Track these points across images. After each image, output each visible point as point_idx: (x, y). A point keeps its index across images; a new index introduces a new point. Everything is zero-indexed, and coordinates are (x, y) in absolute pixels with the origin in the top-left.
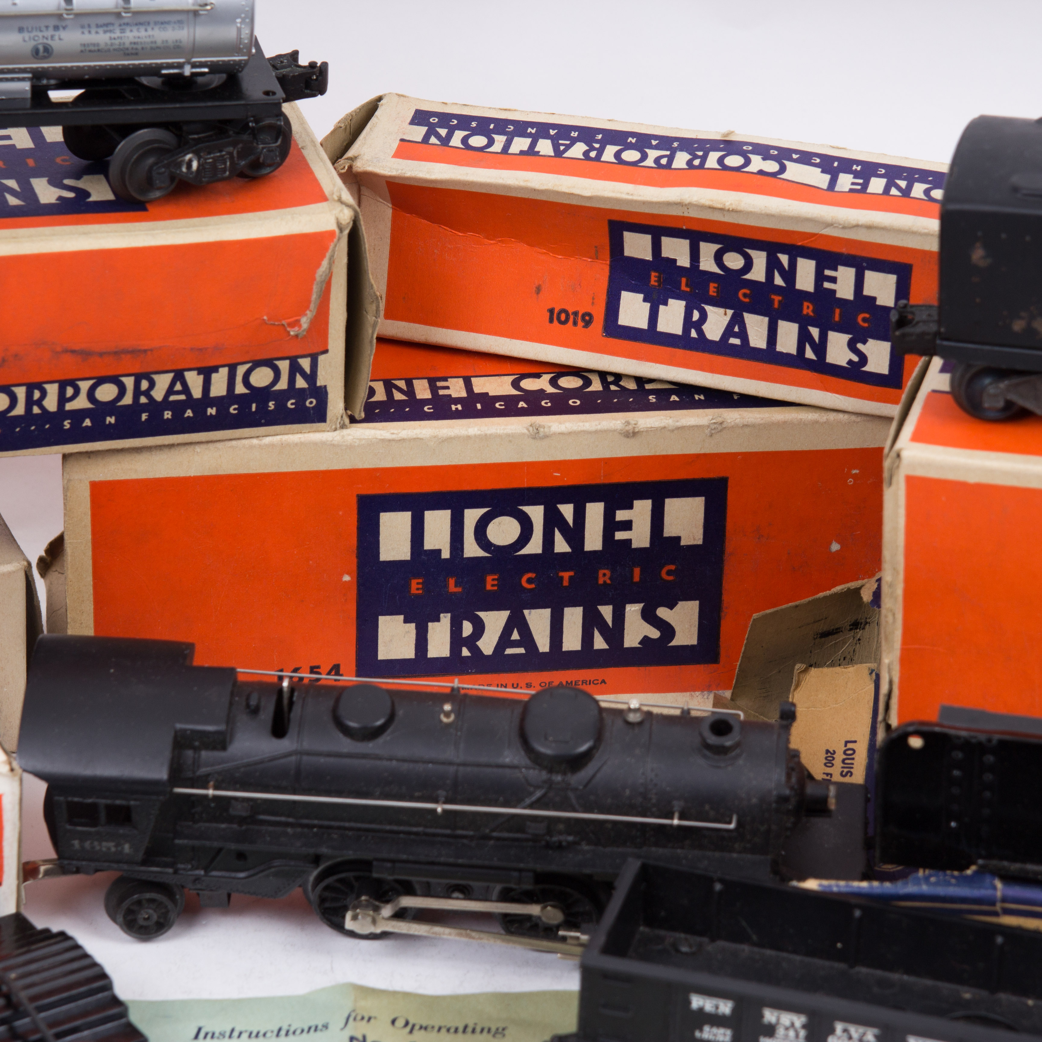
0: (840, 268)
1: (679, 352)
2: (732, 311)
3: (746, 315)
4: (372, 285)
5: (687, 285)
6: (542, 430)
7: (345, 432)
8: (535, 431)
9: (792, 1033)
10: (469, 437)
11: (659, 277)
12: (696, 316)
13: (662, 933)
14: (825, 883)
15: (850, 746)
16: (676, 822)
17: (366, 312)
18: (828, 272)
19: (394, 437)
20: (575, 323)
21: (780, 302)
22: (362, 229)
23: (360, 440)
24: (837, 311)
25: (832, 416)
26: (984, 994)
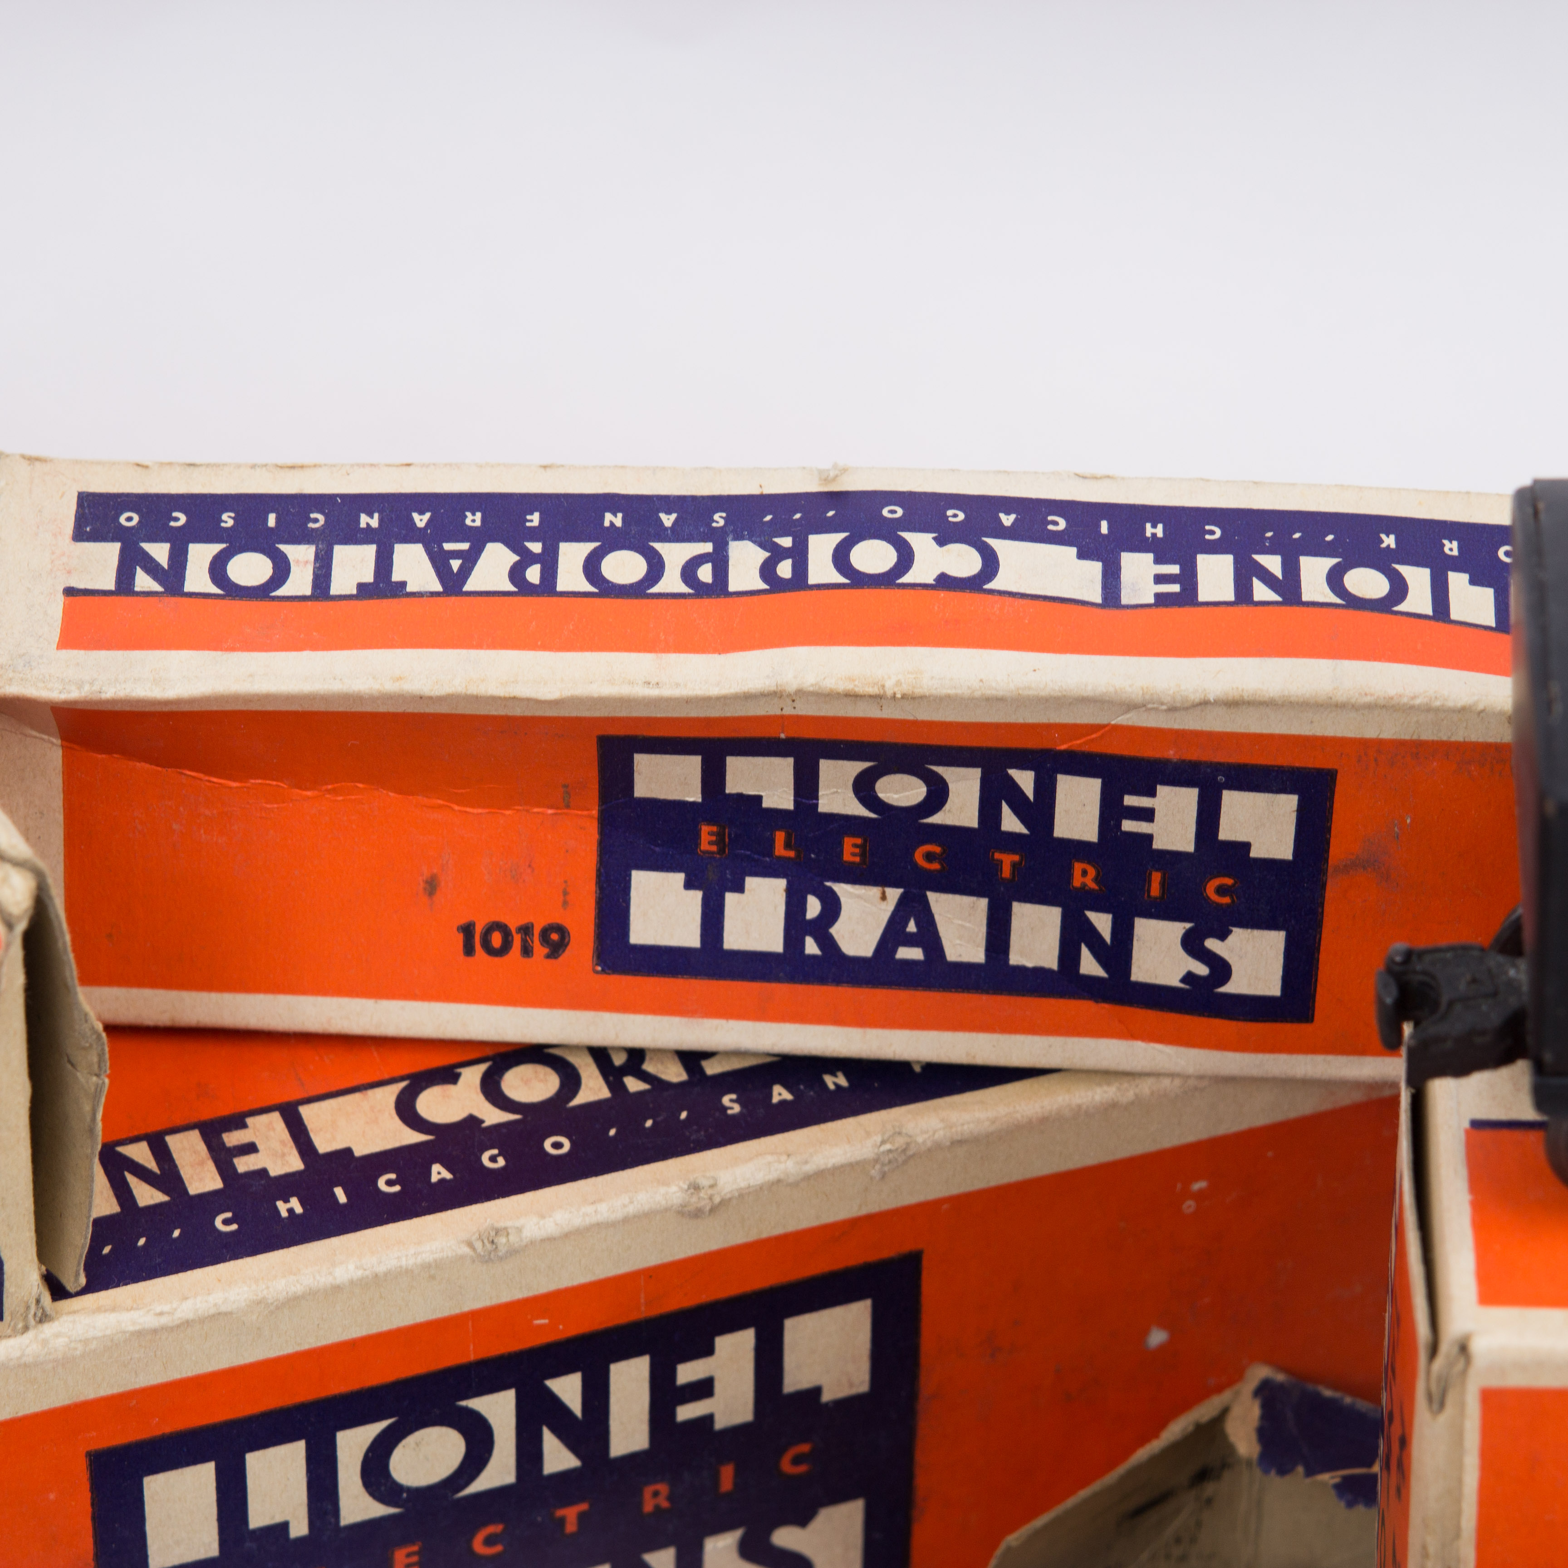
0: (1162, 790)
1: (781, 991)
2: (900, 891)
3: (932, 896)
4: (86, 1015)
5: (788, 846)
6: (502, 1240)
7: (48, 1329)
8: (489, 1246)
10: (337, 1289)
11: (720, 835)
12: (813, 907)
17: (72, 1065)
18: (1130, 800)
19: (164, 1320)
20: (527, 951)
21: (1014, 866)
22: (54, 906)
23: (86, 1342)
24: (1156, 877)
25: (1146, 1087)
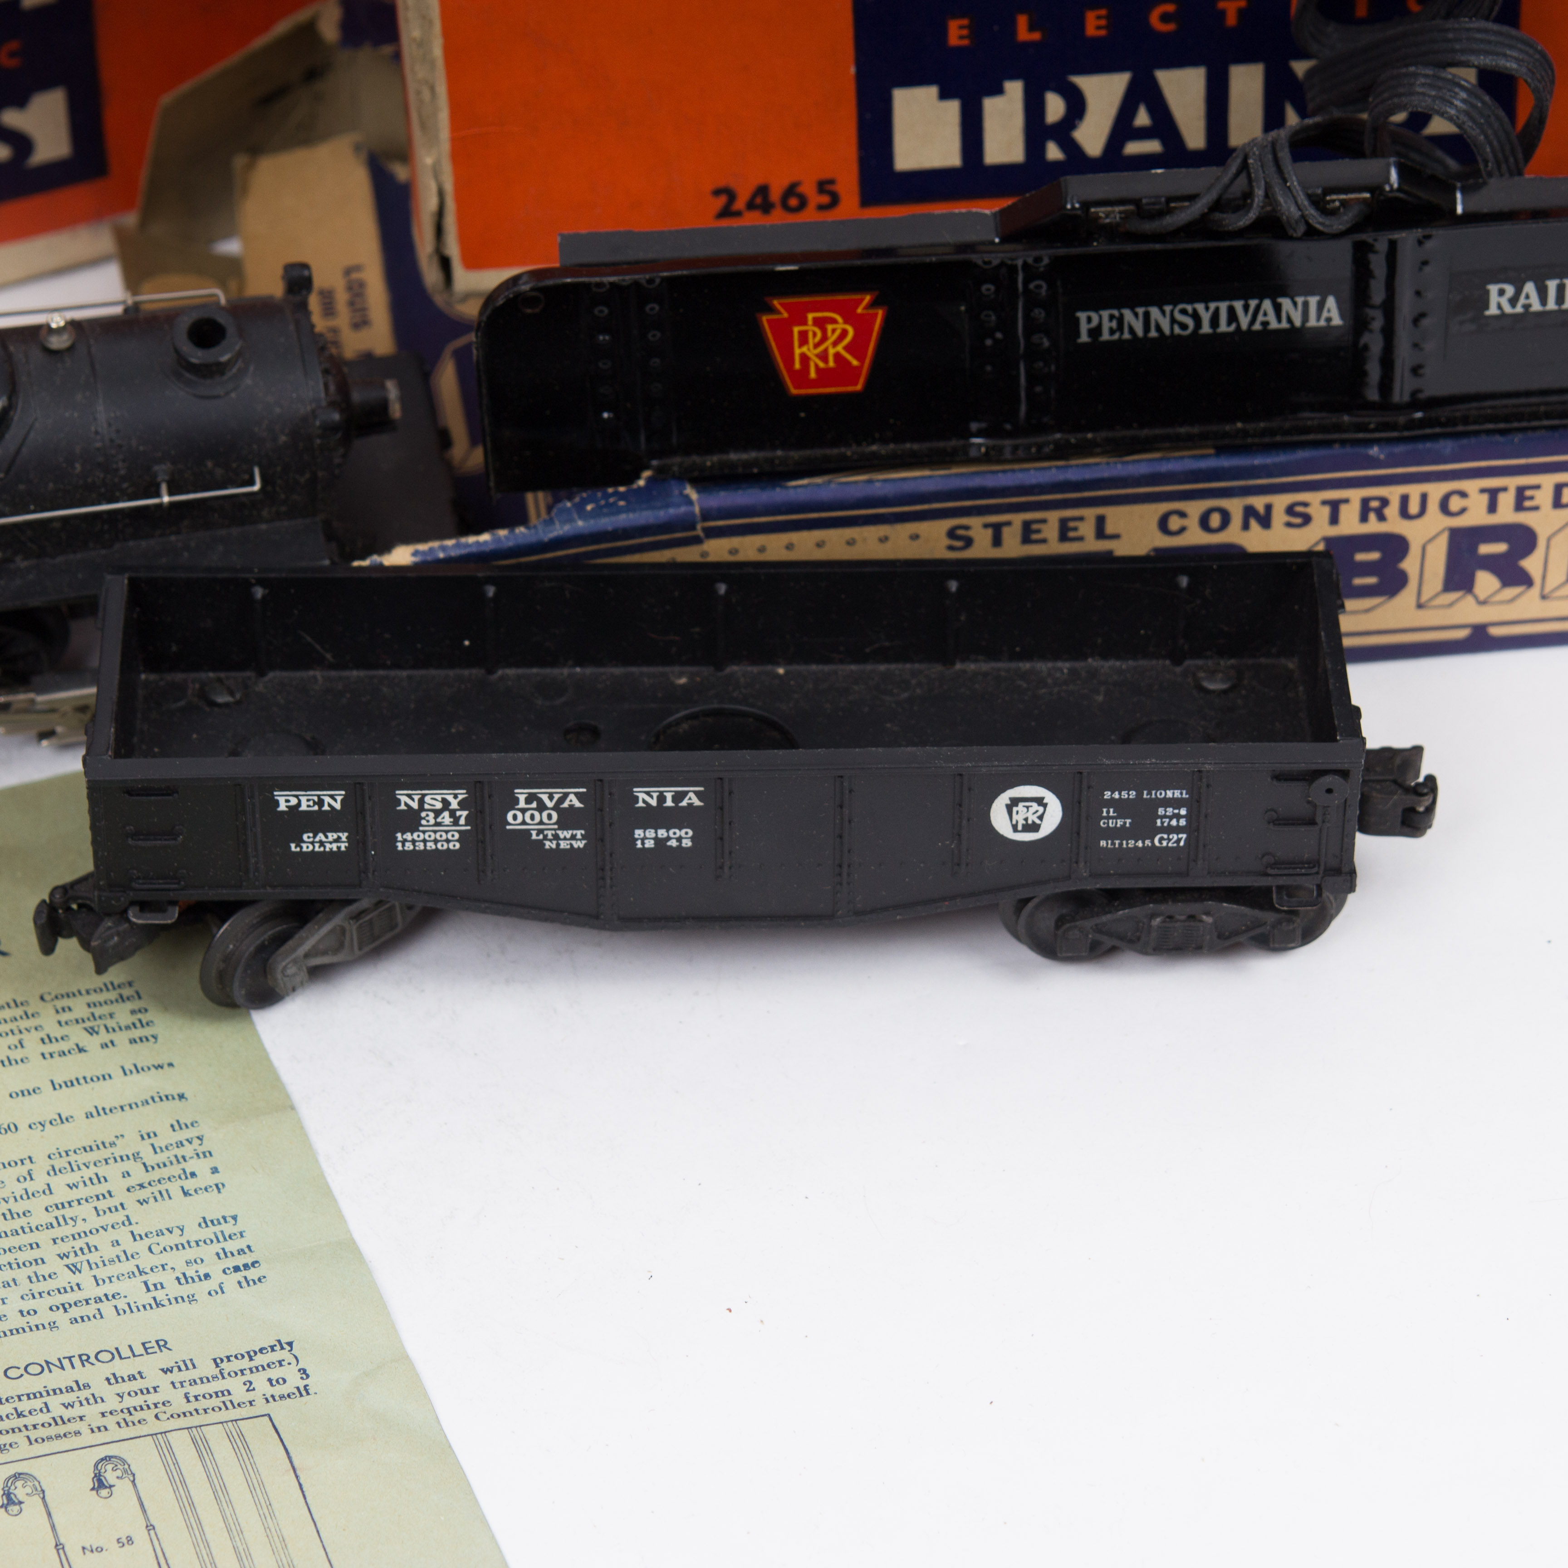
9: (446, 818)
13: (179, 677)
14: (423, 547)
15: (355, 276)
16: (166, 499)
26: (706, 671)
